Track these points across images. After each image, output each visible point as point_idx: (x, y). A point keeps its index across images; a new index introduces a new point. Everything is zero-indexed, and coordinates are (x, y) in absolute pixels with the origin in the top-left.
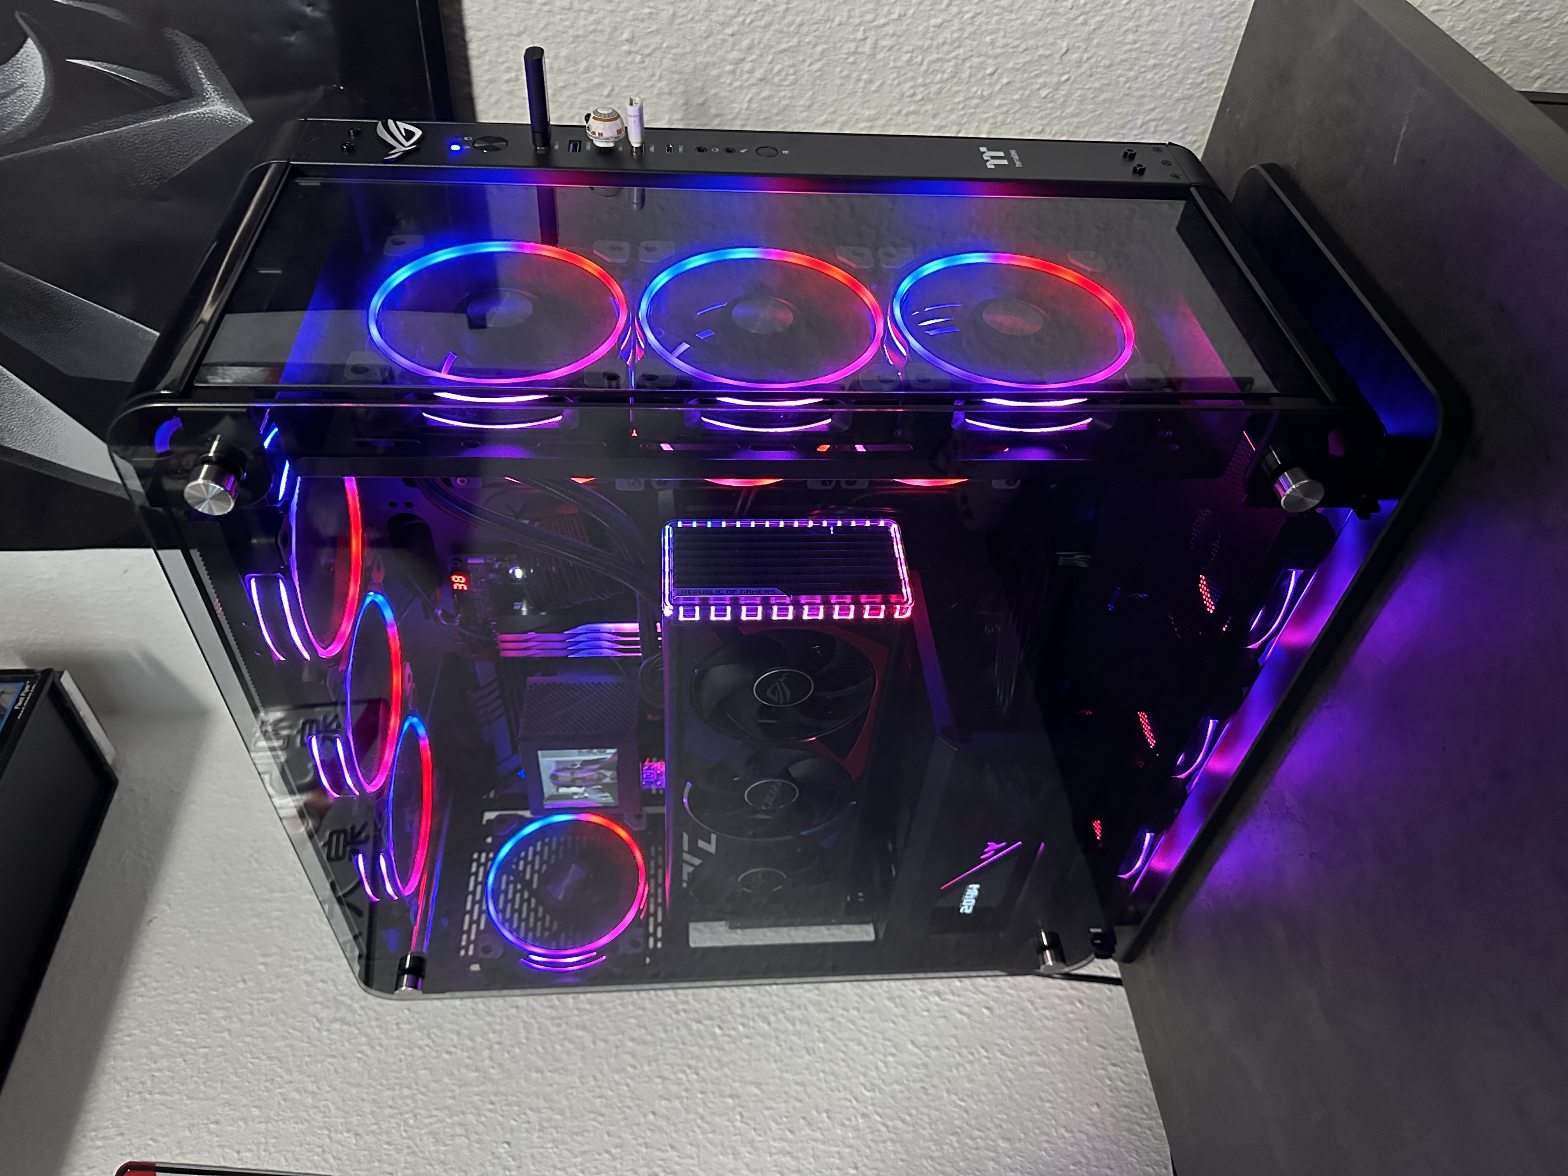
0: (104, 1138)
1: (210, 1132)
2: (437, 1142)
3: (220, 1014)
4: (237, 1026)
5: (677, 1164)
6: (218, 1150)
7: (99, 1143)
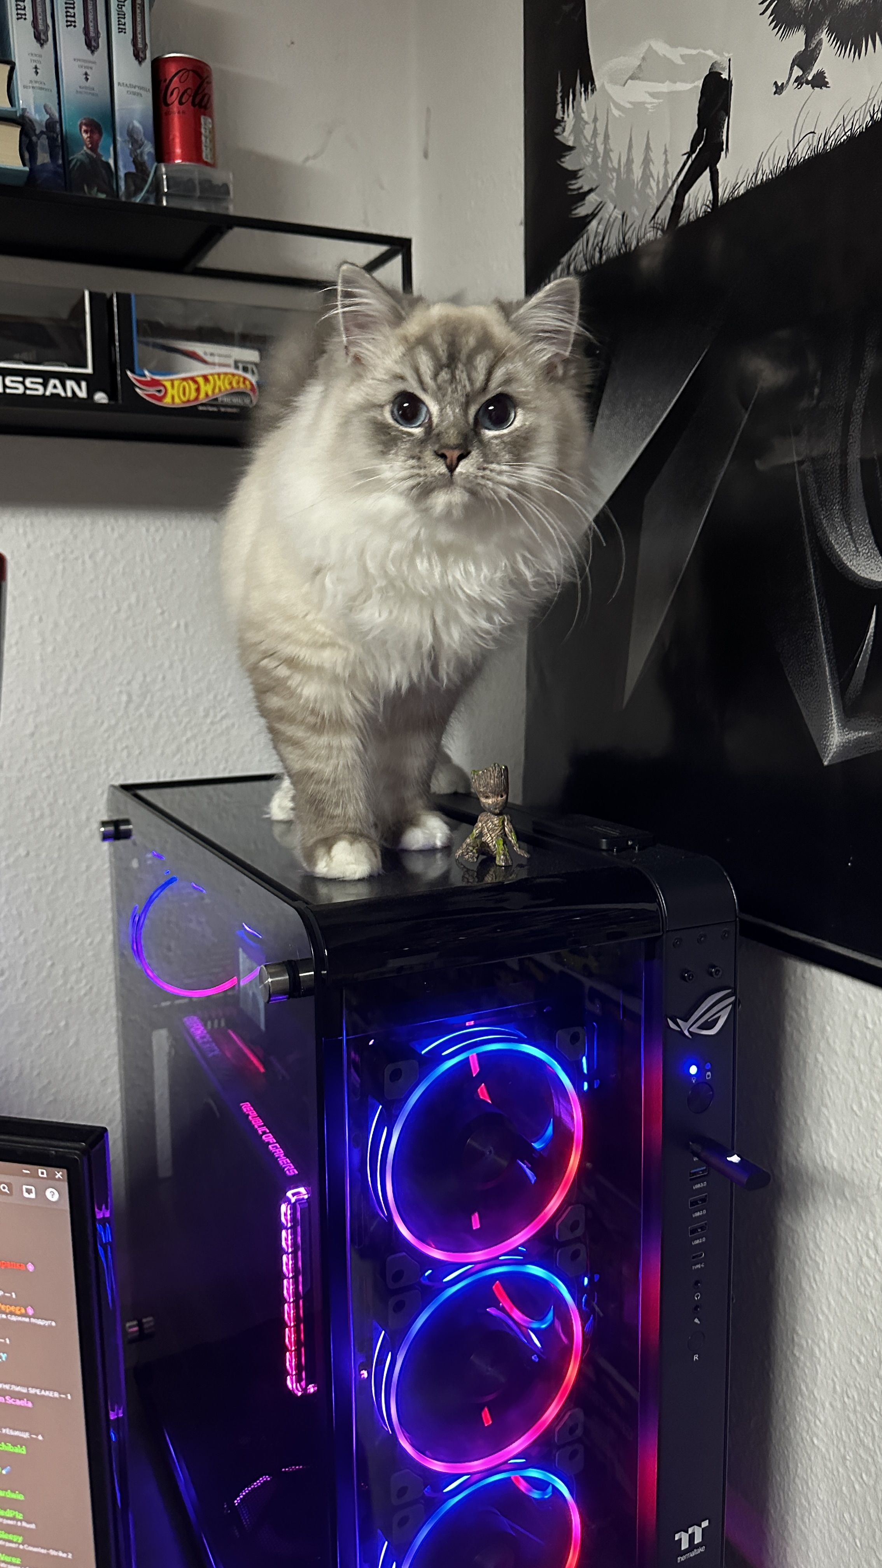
0: (25, 534)
1: (32, 617)
2: (28, 798)
3: (133, 600)
4: (123, 615)
5: (12, 989)
6: (17, 627)
7: (21, 531)
